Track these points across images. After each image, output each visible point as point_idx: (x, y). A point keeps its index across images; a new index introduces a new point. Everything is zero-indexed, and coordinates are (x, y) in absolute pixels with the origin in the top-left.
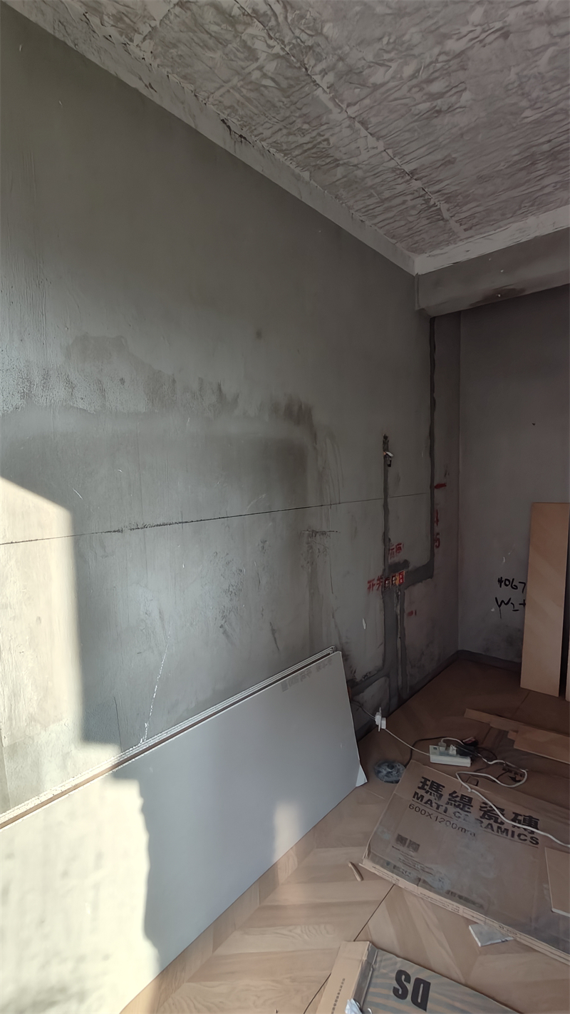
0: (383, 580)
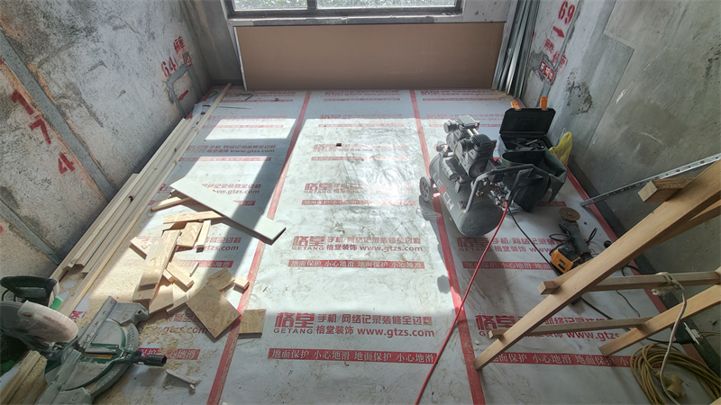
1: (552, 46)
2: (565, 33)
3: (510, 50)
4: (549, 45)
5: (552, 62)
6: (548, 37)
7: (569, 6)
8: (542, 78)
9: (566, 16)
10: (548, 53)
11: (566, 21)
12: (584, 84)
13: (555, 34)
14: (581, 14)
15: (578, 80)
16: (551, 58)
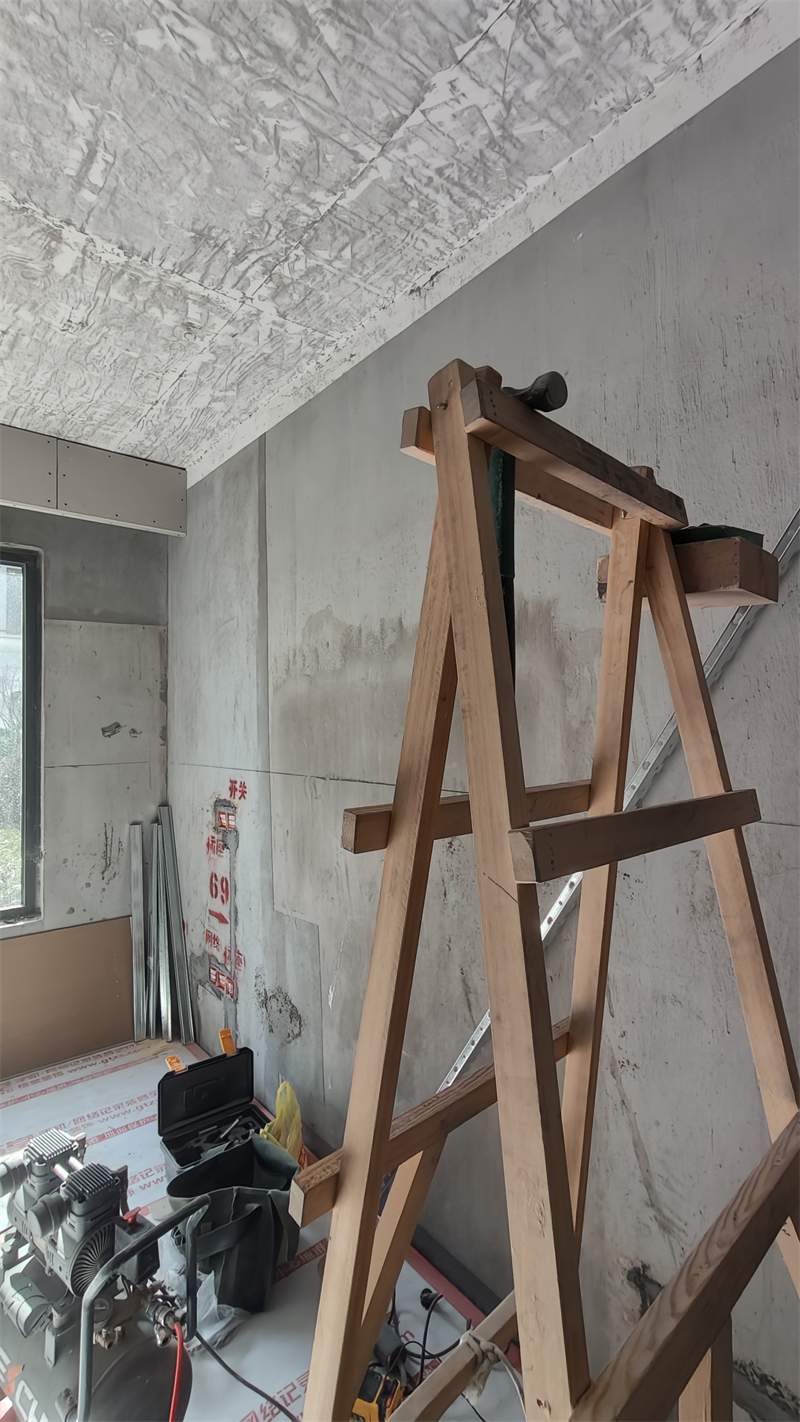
1: (216, 939)
2: (227, 917)
3: (152, 960)
4: (211, 938)
5: (224, 965)
6: (207, 927)
7: (219, 879)
8: (219, 996)
9: (220, 893)
10: (214, 951)
11: (223, 901)
12: (279, 990)
13: (215, 920)
14: (238, 887)
15: (270, 986)
16: (221, 959)
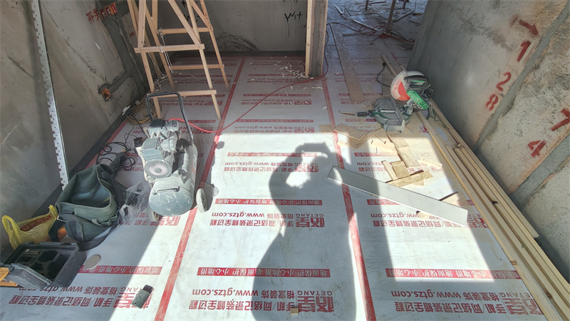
0: (99, 12)
